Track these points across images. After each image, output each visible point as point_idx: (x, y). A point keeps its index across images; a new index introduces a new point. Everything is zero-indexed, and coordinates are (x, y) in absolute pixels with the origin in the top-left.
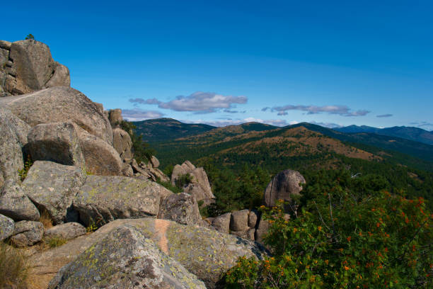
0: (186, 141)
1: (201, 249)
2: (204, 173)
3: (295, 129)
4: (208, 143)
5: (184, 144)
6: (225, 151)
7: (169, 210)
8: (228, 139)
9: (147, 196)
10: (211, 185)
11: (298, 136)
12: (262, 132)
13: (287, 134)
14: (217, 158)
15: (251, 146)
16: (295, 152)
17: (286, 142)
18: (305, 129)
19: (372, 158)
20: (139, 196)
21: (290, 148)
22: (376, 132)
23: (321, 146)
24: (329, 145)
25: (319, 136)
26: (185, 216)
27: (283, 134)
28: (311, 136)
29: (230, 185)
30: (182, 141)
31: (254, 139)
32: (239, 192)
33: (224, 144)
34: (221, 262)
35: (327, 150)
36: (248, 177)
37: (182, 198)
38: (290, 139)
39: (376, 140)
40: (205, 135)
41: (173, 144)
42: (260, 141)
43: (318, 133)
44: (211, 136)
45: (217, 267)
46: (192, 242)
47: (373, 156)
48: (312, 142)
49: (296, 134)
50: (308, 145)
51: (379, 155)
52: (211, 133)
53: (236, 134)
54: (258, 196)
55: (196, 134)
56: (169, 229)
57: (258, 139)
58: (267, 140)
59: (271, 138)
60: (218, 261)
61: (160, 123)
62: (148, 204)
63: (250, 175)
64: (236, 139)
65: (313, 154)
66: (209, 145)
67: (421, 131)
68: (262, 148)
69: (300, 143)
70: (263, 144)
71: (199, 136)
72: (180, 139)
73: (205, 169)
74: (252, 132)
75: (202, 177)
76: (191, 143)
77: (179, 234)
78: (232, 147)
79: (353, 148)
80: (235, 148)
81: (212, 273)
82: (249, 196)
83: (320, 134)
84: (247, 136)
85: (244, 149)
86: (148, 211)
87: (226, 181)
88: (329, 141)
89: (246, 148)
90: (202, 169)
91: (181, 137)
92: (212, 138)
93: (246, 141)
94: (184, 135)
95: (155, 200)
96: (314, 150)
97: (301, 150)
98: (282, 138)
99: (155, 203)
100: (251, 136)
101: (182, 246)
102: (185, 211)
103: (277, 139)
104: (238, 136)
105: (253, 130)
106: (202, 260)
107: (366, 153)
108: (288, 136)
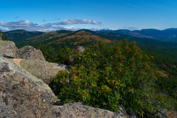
0: (31, 40)
1: (39, 69)
2: (41, 52)
3: (80, 32)
4: (41, 40)
5: (30, 42)
6: (50, 43)
7: (21, 55)
8: (51, 38)
9: (8, 48)
10: (44, 57)
11: (81, 35)
12: (66, 34)
13: (77, 34)
14: (46, 46)
15: (62, 40)
16: (80, 41)
17: (77, 37)
18: (84, 31)
19: (111, 42)
20: (3, 48)
21: (79, 40)
22: (112, 32)
23: (91, 38)
24: (94, 38)
25: (90, 34)
26: (29, 56)
27: (75, 34)
28: (87, 34)
29: (53, 55)
30: (29, 40)
31: (62, 37)
32: (57, 58)
33: (49, 40)
34: (50, 74)
35: (94, 40)
36: (61, 51)
37: (27, 48)
38: (78, 36)
39: (112, 35)
40: (40, 37)
41: (25, 42)
42: (65, 38)
43: (90, 33)
44: (43, 37)
45: (49, 76)
46: (34, 66)
47: (112, 42)
48: (87, 37)
49: (80, 34)
50: (86, 39)
51: (114, 41)
52: (43, 35)
53: (54, 35)
54: (66, 59)
55: (36, 36)
56: (21, 62)
57: (65, 37)
58: (68, 37)
59: (70, 36)
60: (49, 73)
61: (17, 32)
62: (9, 52)
63: (62, 50)
64: (54, 37)
65: (88, 42)
66: (42, 41)
67: (129, 31)
68: (66, 41)
69: (82, 38)
70: (67, 39)
71: (37, 37)
72: (28, 39)
73: (41, 50)
74: (62, 34)
75: (40, 54)
76: (33, 41)
77: (27, 63)
78: (53, 41)
79: (104, 39)
80: (55, 41)
81: (46, 79)
82: (62, 59)
83: (91, 33)
84: (59, 36)
85: (59, 42)
86: (9, 55)
87: (51, 53)
88: (94, 36)
89: (59, 41)
90: (39, 50)
91: (28, 38)
92: (43, 38)
93: (59, 38)
94: (30, 37)
95: (13, 50)
96: (88, 40)
97: (83, 41)
98: (75, 36)
99: (13, 52)
100: (61, 36)
101: (29, 68)
102: (29, 54)
103: (72, 36)
104: (55, 36)
105: (62, 33)
106: (40, 74)
107: (109, 40)
108: (77, 35)
